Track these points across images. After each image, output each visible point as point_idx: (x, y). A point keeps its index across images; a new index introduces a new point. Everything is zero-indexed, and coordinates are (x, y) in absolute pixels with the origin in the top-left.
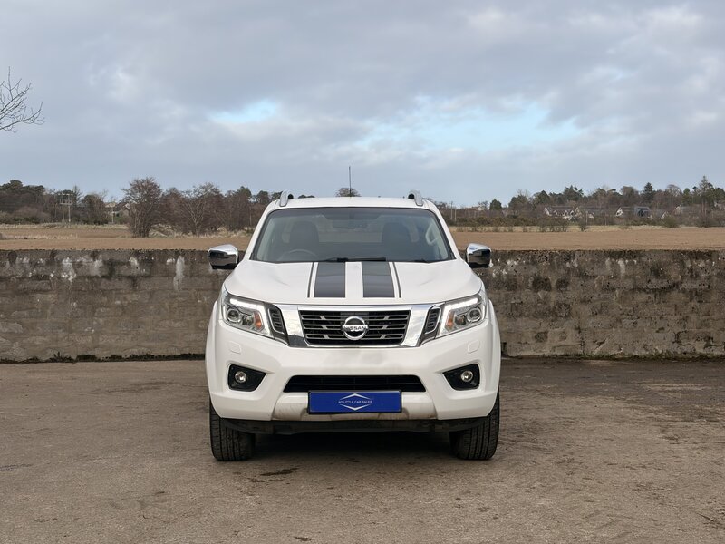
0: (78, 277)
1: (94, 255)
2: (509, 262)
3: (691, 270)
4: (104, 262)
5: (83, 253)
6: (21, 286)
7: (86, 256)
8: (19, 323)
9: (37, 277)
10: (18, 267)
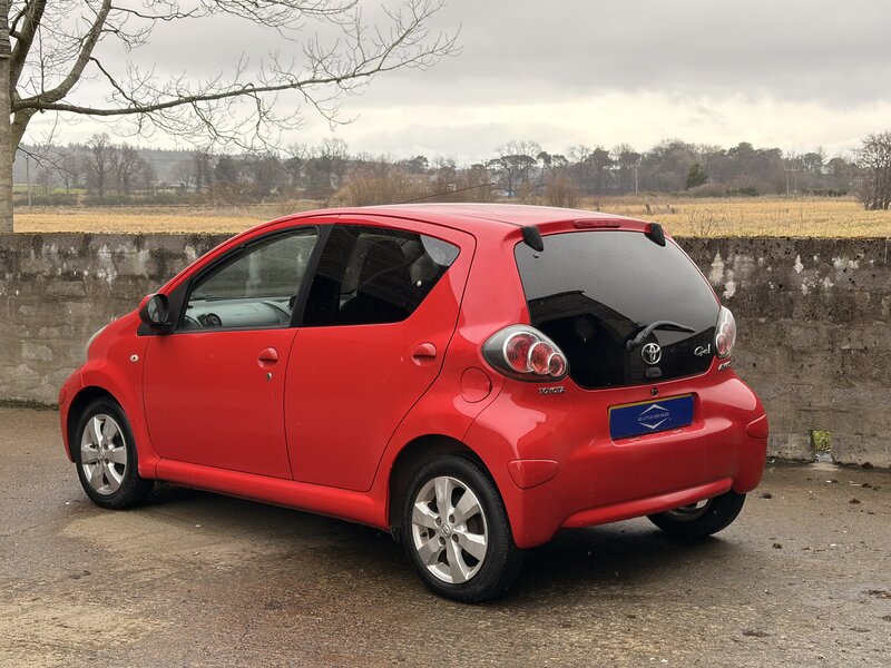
0: (119, 277)
1: (139, 241)
2: (838, 262)
4: (152, 253)
5: (125, 237)
6: (50, 289)
7: (128, 244)
8: (49, 346)
9: (68, 276)
10: (45, 260)
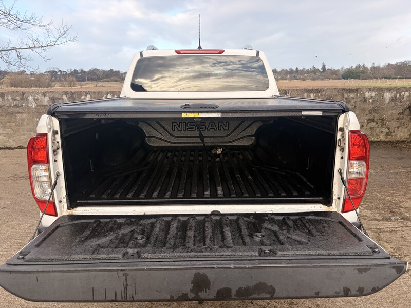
0: (37, 106)
1: (44, 94)
3: (347, 99)
4: (50, 98)
5: (38, 93)
6: (9, 111)
7: (40, 95)
8: (11, 129)
9: (16, 106)
10: (6, 101)
